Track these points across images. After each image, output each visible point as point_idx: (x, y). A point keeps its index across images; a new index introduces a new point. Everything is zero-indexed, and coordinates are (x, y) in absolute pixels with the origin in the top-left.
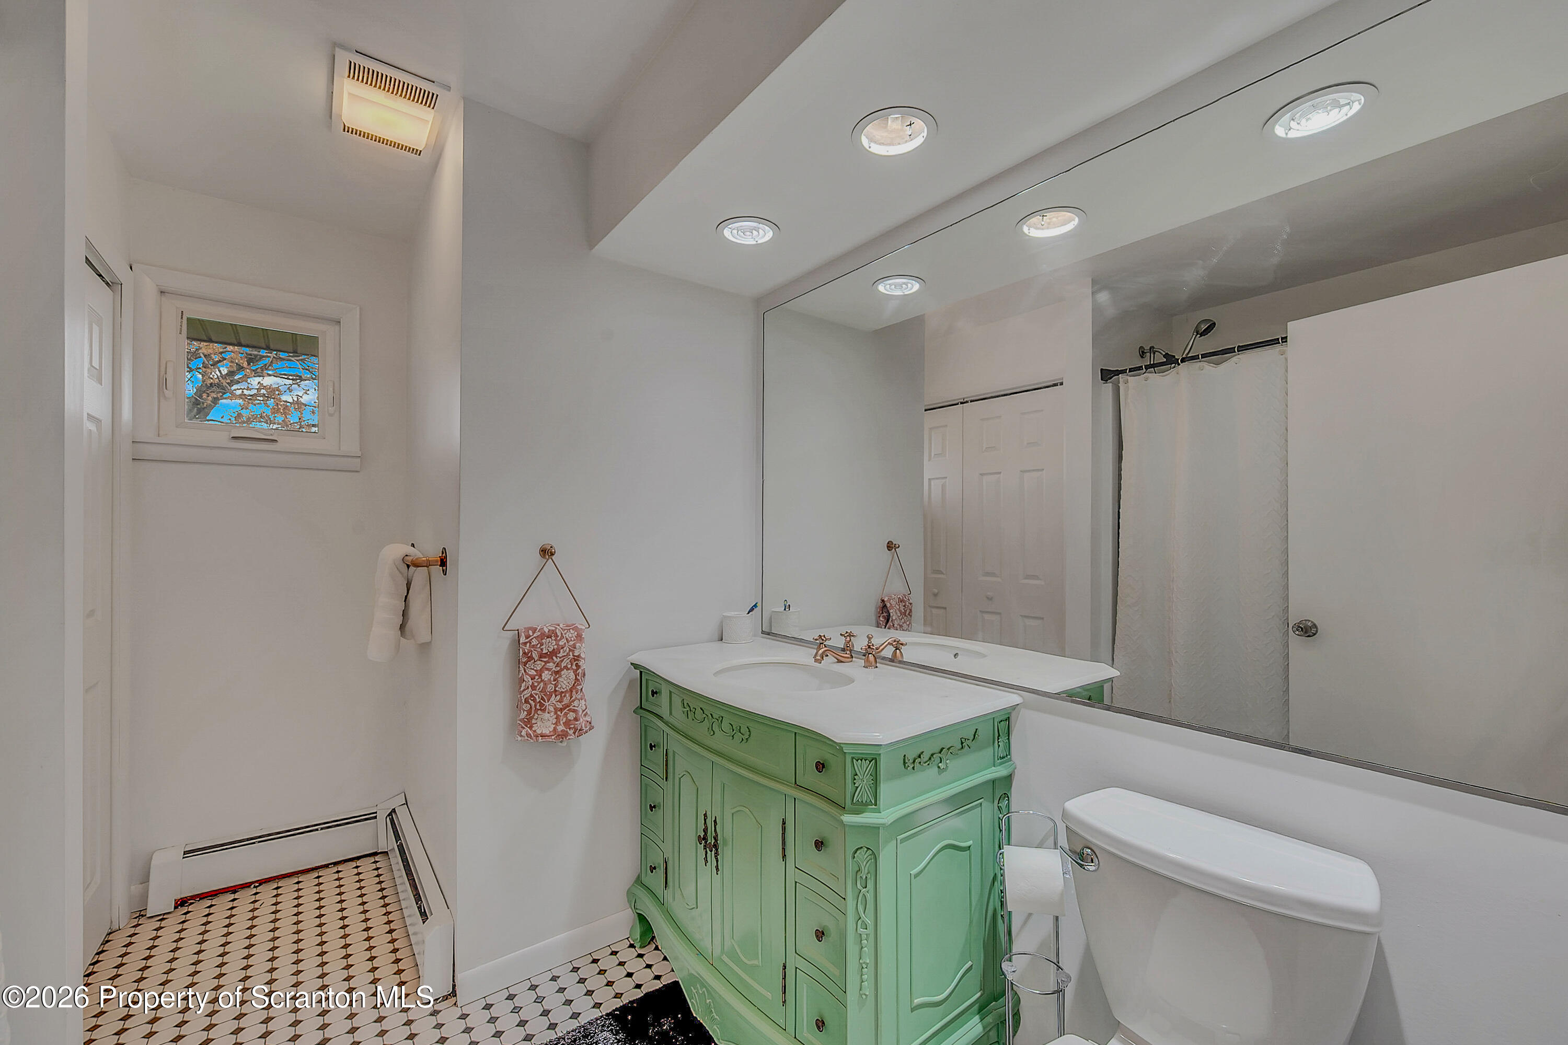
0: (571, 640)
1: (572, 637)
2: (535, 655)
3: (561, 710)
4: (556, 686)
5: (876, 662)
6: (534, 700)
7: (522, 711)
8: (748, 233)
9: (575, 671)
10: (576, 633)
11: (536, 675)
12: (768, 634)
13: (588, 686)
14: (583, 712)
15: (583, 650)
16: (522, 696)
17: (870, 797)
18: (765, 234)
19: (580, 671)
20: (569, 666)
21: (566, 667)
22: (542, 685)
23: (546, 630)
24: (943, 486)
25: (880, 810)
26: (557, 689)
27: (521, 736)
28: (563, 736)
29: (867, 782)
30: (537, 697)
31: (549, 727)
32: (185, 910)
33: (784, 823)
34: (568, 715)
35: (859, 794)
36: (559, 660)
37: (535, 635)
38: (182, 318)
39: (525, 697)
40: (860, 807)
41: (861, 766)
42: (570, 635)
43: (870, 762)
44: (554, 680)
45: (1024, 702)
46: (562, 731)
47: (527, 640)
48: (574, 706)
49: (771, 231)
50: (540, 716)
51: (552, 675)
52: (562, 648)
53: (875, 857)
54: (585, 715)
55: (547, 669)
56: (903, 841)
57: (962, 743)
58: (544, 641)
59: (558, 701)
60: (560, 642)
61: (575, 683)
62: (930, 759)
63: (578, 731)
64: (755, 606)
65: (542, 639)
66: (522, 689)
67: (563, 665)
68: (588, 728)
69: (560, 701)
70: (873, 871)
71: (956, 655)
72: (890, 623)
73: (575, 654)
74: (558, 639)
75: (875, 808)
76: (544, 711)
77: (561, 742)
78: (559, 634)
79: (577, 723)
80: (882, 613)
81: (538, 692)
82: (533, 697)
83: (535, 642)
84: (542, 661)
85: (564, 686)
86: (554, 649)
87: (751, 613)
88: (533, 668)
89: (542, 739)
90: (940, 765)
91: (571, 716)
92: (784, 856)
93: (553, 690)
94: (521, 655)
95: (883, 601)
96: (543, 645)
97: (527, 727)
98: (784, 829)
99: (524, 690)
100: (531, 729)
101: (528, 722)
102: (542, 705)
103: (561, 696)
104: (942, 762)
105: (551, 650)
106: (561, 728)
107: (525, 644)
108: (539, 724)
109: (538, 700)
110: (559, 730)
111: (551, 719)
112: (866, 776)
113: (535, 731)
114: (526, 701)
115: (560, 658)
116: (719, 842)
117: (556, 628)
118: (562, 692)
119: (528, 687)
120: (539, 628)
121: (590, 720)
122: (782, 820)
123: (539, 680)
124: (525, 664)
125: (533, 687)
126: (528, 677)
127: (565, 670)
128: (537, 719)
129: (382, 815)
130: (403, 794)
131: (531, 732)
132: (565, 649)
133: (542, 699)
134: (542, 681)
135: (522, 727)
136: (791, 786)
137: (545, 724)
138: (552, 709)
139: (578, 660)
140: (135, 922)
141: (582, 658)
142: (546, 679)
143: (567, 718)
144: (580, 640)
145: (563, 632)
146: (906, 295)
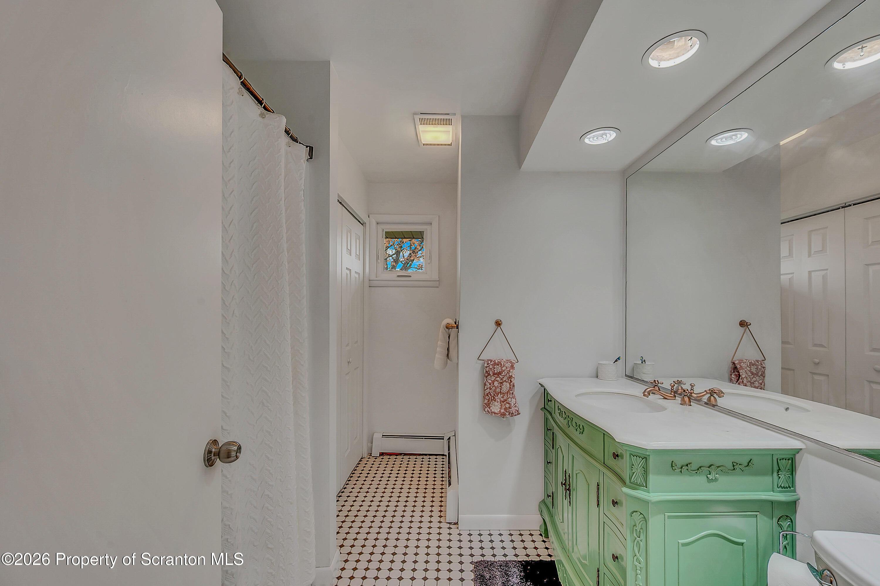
0: (508, 368)
1: (509, 366)
2: (491, 373)
3: (503, 402)
4: (501, 390)
5: (690, 402)
6: (491, 395)
7: (485, 399)
8: (600, 138)
9: (510, 384)
10: (511, 364)
11: (491, 383)
12: (631, 377)
13: (517, 391)
14: (514, 405)
15: (514, 373)
16: (485, 392)
17: (643, 481)
18: (611, 135)
19: (512, 383)
20: (507, 381)
21: (505, 381)
22: (494, 388)
23: (497, 362)
24: (824, 277)
25: (649, 491)
26: (501, 391)
27: (485, 411)
28: (503, 415)
29: (640, 471)
30: (492, 394)
31: (498, 409)
32: (382, 457)
33: (598, 485)
34: (506, 405)
35: (635, 477)
36: (502, 377)
37: (491, 364)
38: (383, 232)
39: (487, 392)
40: (635, 486)
41: (636, 460)
42: (508, 365)
43: (642, 459)
44: (500, 387)
45: (806, 448)
46: (503, 412)
47: (488, 366)
48: (509, 401)
49: (615, 133)
50: (493, 403)
51: (499, 383)
52: (504, 371)
53: (645, 520)
54: (515, 406)
55: (497, 381)
56: (669, 517)
57: (734, 466)
58: (495, 367)
59: (501, 397)
60: (503, 368)
61: (509, 389)
62: (698, 469)
63: (511, 414)
64: (619, 358)
65: (494, 366)
66: (485, 389)
67: (504, 379)
68: (516, 414)
69: (503, 397)
70: (644, 528)
71: (787, 409)
72: (740, 380)
73: (510, 375)
74: (502, 366)
75: (645, 489)
76: (495, 401)
77: (503, 418)
78: (503, 364)
79: (510, 409)
80: (734, 372)
81: (492, 392)
82: (490, 393)
83: (491, 367)
84: (494, 376)
85: (504, 390)
86: (500, 371)
87: (616, 363)
88: (490, 379)
89: (494, 415)
90: (709, 476)
91: (507, 406)
92: (598, 505)
93: (499, 391)
94: (485, 372)
95: (734, 363)
96: (495, 368)
97: (487, 407)
98: (598, 489)
99: (486, 389)
100: (489, 409)
101: (488, 405)
102: (494, 398)
103: (503, 395)
104: (711, 473)
105: (498, 371)
106: (503, 411)
107: (487, 367)
108: (493, 407)
109: (492, 395)
110: (502, 412)
111: (498, 405)
112: (640, 468)
113: (491, 410)
114: (487, 395)
115: (503, 376)
116: (571, 488)
117: (501, 361)
118: (504, 393)
119: (488, 388)
120: (493, 360)
121: (517, 409)
122: (597, 483)
123: (493, 385)
124: (487, 377)
125: (490, 389)
126: (488, 383)
127: (505, 382)
128: (492, 404)
129: (446, 438)
130: (454, 431)
131: (489, 411)
132: (505, 372)
133: (494, 395)
134: (494, 386)
135: (486, 407)
136: (601, 464)
137: (496, 407)
138: (499, 400)
139: (511, 378)
140: (369, 457)
141: (513, 378)
142: (496, 386)
143: (505, 406)
144: (513, 368)
145: (504, 363)
146: (738, 142)
